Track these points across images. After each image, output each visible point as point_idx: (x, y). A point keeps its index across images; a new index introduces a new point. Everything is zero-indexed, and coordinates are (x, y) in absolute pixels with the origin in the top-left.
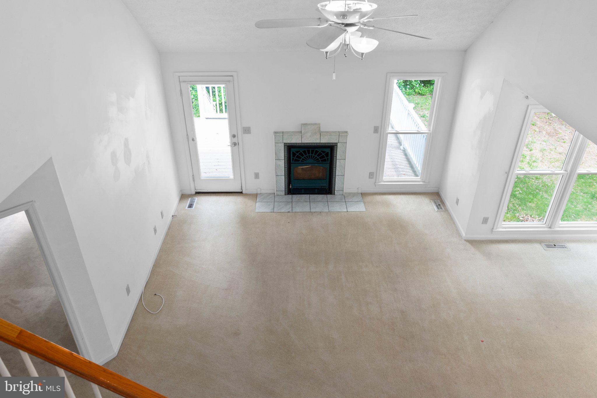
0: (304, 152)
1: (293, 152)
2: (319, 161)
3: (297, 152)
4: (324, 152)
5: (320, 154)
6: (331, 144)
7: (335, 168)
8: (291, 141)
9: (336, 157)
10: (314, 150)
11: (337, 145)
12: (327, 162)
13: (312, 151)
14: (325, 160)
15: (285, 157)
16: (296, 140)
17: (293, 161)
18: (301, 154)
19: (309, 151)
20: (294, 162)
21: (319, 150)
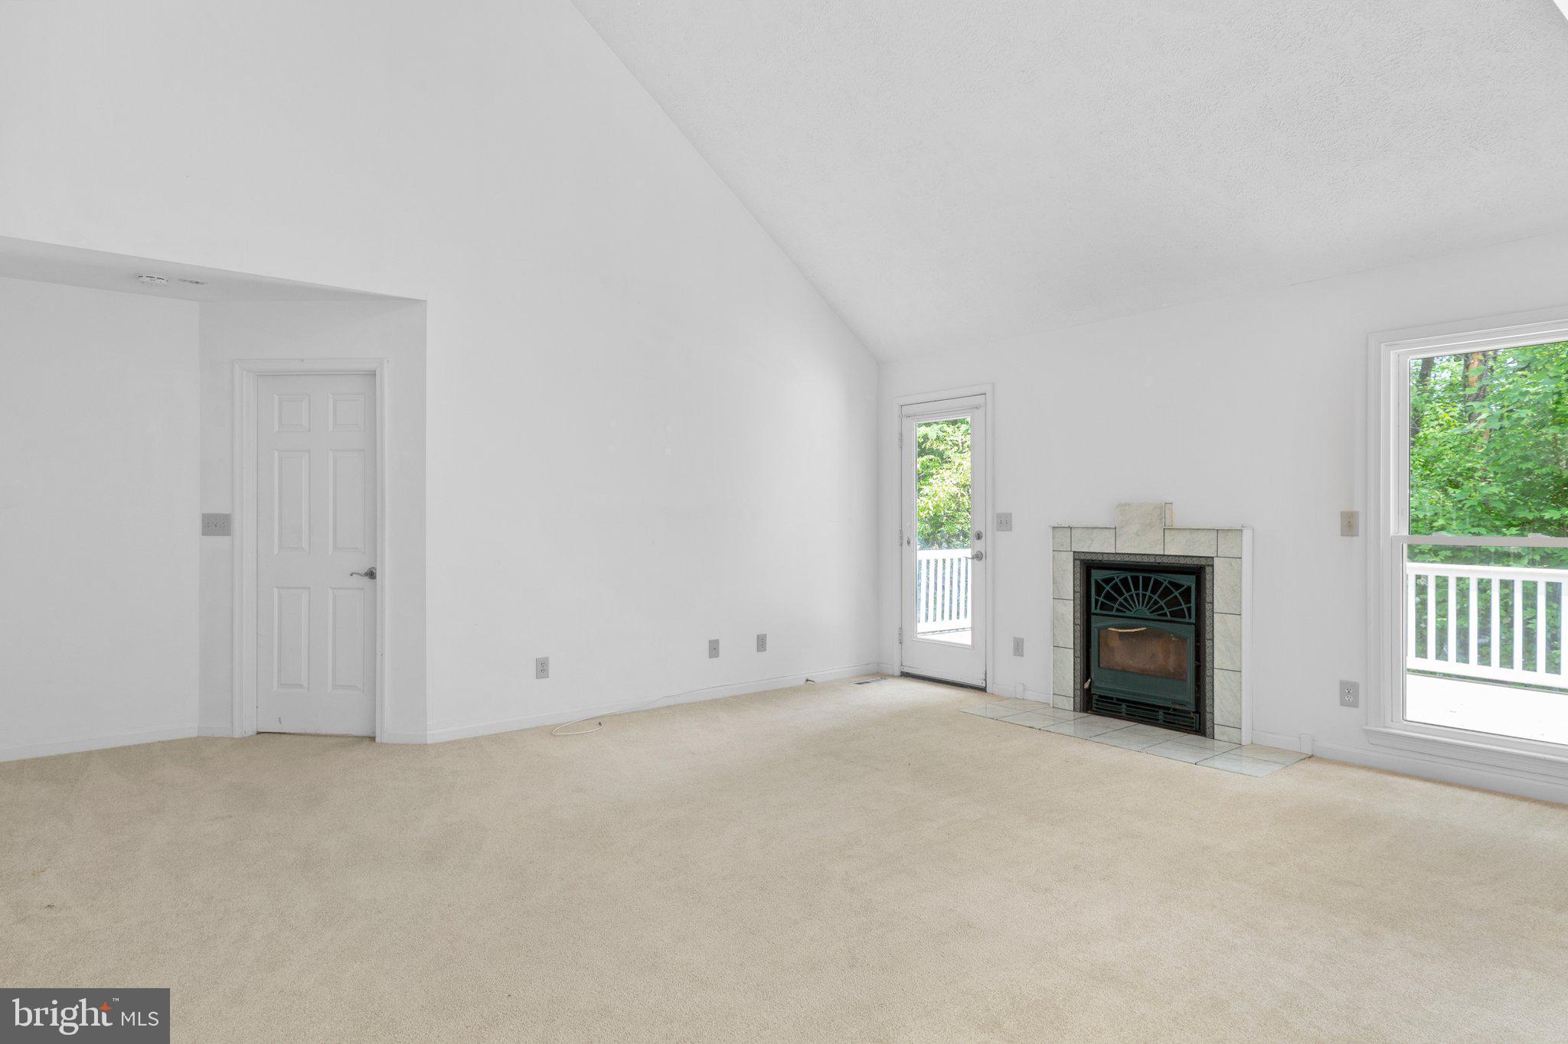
0: (1124, 581)
1: (1097, 582)
2: (1165, 615)
3: (1107, 581)
4: (1177, 586)
5: (1167, 592)
6: (1196, 562)
7: (1211, 642)
8: (1089, 547)
9: (1212, 603)
10: (1150, 578)
11: (1212, 566)
12: (1187, 620)
13: (1146, 581)
14: (1180, 614)
15: (1074, 592)
16: (1101, 545)
17: (1096, 609)
18: (1115, 588)
19: (1135, 580)
20: (1098, 611)
21: (1165, 579)
